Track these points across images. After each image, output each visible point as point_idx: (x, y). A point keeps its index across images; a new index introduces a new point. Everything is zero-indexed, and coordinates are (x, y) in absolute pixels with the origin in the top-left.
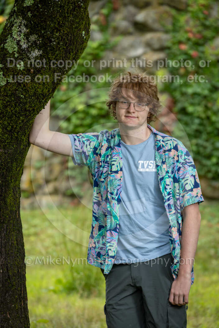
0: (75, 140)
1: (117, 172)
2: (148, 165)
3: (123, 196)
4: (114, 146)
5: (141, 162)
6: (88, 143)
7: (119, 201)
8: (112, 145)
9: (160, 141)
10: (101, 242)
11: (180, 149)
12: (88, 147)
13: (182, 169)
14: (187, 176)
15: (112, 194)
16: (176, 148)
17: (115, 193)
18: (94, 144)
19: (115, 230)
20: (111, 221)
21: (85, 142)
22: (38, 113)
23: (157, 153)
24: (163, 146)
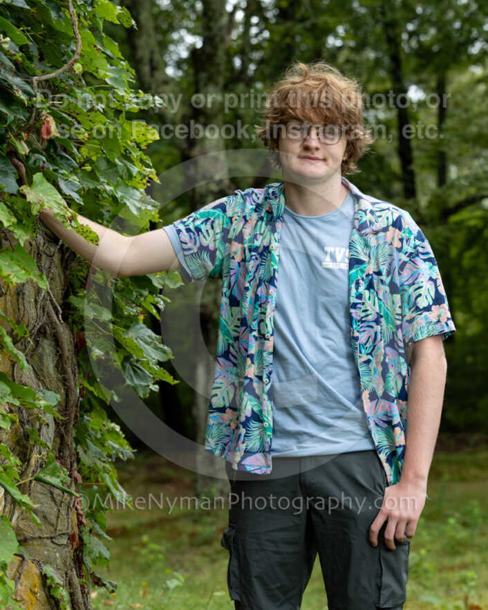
2: (345, 257)
9: (365, 212)
13: (409, 266)
24: (370, 223)
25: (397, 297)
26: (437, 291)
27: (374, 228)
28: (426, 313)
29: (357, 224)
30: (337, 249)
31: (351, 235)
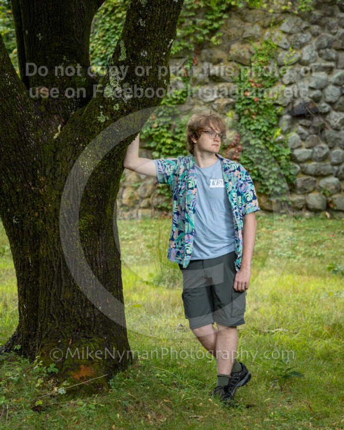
0: (158, 164)
1: (192, 189)
2: (218, 183)
3: (198, 207)
4: (190, 168)
5: (212, 181)
6: (169, 166)
7: (194, 211)
8: (188, 168)
9: (225, 164)
10: (180, 243)
11: (241, 170)
12: (169, 169)
13: (244, 185)
14: (248, 190)
15: (189, 205)
16: (239, 169)
17: (191, 205)
18: (173, 167)
19: (191, 233)
20: (188, 226)
21: (167, 166)
22: (130, 143)
23: (224, 173)
24: (228, 168)
25: (240, 197)
26: (254, 195)
27: (230, 170)
28: (250, 203)
29: (223, 169)
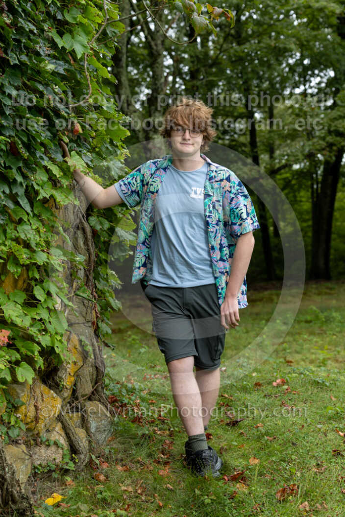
9: (213, 171)
11: (232, 180)
14: (241, 206)
16: (228, 179)
21: (131, 181)
24: (215, 177)
26: (247, 211)
27: (217, 179)
28: (247, 221)
29: (208, 178)
30: (198, 189)
31: (206, 182)
